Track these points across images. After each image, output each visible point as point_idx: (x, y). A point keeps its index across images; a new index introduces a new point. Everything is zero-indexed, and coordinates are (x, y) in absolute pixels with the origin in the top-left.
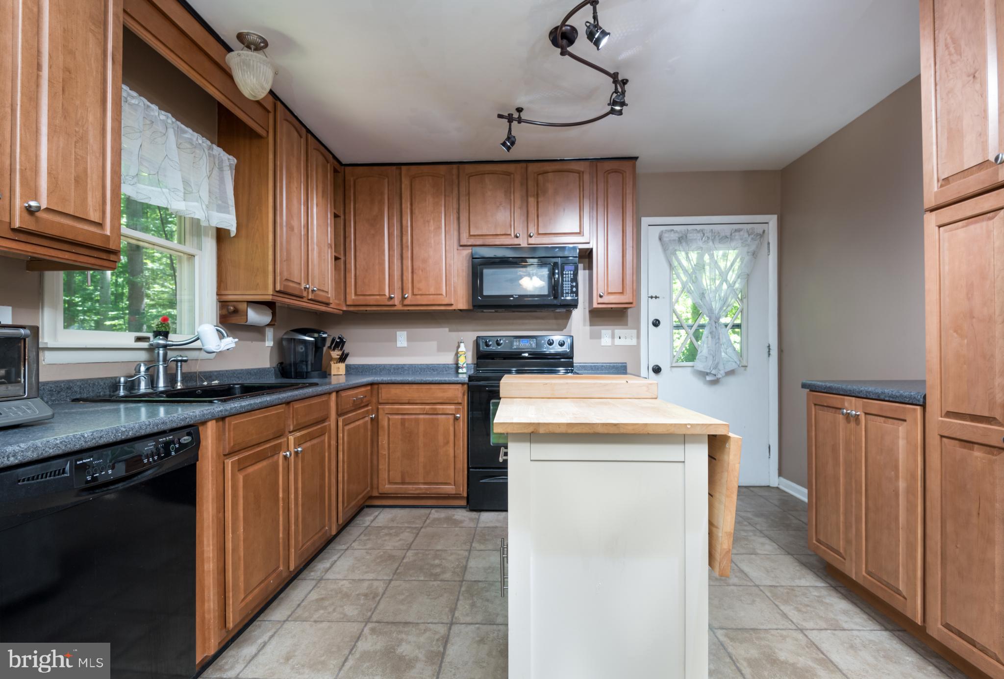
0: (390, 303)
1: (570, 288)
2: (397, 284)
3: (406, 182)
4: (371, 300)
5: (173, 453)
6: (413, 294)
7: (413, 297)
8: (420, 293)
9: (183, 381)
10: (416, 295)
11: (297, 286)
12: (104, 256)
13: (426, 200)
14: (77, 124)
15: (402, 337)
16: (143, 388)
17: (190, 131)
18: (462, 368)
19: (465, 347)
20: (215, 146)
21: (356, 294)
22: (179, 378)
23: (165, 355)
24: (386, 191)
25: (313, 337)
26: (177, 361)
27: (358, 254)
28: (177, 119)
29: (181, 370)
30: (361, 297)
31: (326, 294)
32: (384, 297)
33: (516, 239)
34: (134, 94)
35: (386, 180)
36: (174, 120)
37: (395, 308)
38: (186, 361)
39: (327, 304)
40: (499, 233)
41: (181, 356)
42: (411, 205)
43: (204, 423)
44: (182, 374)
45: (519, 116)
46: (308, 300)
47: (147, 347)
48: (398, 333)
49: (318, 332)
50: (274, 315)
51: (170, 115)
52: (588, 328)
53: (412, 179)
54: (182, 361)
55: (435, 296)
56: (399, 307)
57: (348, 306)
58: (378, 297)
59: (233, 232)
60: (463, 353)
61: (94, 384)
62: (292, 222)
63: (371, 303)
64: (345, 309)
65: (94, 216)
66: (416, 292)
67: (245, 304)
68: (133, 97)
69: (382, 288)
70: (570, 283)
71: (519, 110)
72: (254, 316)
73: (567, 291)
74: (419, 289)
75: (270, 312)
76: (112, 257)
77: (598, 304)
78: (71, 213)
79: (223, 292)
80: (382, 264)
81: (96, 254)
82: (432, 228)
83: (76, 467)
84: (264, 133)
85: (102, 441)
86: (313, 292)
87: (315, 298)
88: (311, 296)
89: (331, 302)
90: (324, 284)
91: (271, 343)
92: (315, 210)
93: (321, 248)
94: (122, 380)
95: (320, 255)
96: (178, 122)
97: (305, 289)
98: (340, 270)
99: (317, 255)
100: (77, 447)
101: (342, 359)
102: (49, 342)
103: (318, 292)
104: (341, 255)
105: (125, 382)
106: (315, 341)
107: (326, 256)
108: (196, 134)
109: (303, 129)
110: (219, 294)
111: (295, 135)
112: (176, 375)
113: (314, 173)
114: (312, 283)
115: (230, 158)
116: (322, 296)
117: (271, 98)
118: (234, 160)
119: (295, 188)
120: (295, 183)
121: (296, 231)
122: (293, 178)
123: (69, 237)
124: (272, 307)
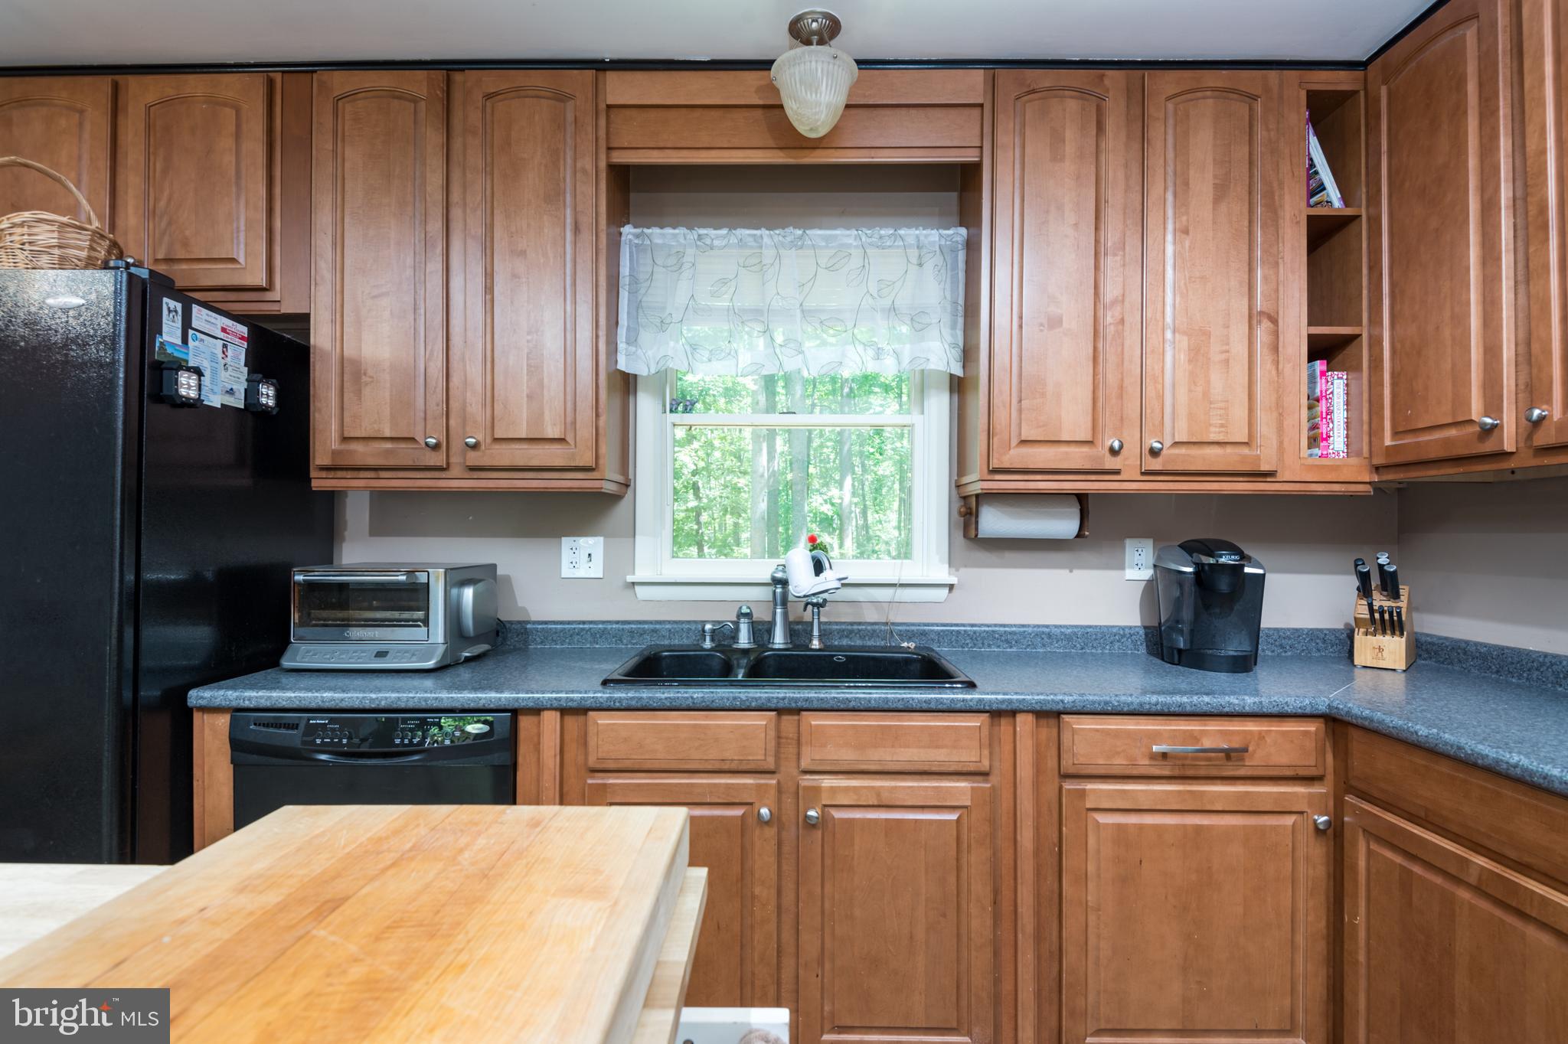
0: (1490, 448)
2: (1512, 378)
4: (1434, 445)
9: (820, 637)
11: (1085, 449)
21: (1396, 434)
22: (816, 632)
24: (1471, 69)
26: (813, 605)
27: (1397, 307)
29: (818, 619)
30: (1408, 440)
31: (1245, 451)
32: (1467, 430)
35: (1472, 34)
36: (800, 232)
37: (1510, 464)
38: (823, 605)
39: (1259, 476)
44: (820, 628)
49: (1210, 548)
50: (1082, 515)
54: (817, 605)
56: (1520, 461)
57: (1383, 468)
58: (1453, 432)
63: (1435, 456)
64: (1374, 478)
65: (554, 432)
67: (977, 500)
69: (1461, 400)
72: (994, 522)
75: (1075, 511)
76: (592, 475)
78: (524, 436)
83: (308, 724)
84: (970, 157)
85: (343, 705)
86: (1154, 453)
87: (1170, 467)
88: (1156, 464)
89: (1265, 467)
90: (1222, 426)
91: (1147, 574)
92: (1170, 249)
93: (1207, 334)
94: (708, 627)
95: (1197, 355)
96: (807, 232)
97: (1114, 452)
98: (1358, 368)
99: (1183, 357)
100: (313, 705)
101: (1390, 624)
102: (640, 575)
103: (1183, 451)
104: (1360, 324)
105: (713, 631)
106: (1197, 574)
107: (1240, 348)
108: (853, 232)
109: (1116, 74)
110: (958, 485)
111: (1071, 106)
112: (812, 626)
113: (1170, 155)
114: (1156, 432)
115: (950, 232)
116: (1213, 457)
117: (979, 73)
118: (960, 233)
119: (1068, 228)
120: (1070, 216)
121: (1070, 324)
122: (1061, 208)
123: (522, 462)
124: (1081, 498)
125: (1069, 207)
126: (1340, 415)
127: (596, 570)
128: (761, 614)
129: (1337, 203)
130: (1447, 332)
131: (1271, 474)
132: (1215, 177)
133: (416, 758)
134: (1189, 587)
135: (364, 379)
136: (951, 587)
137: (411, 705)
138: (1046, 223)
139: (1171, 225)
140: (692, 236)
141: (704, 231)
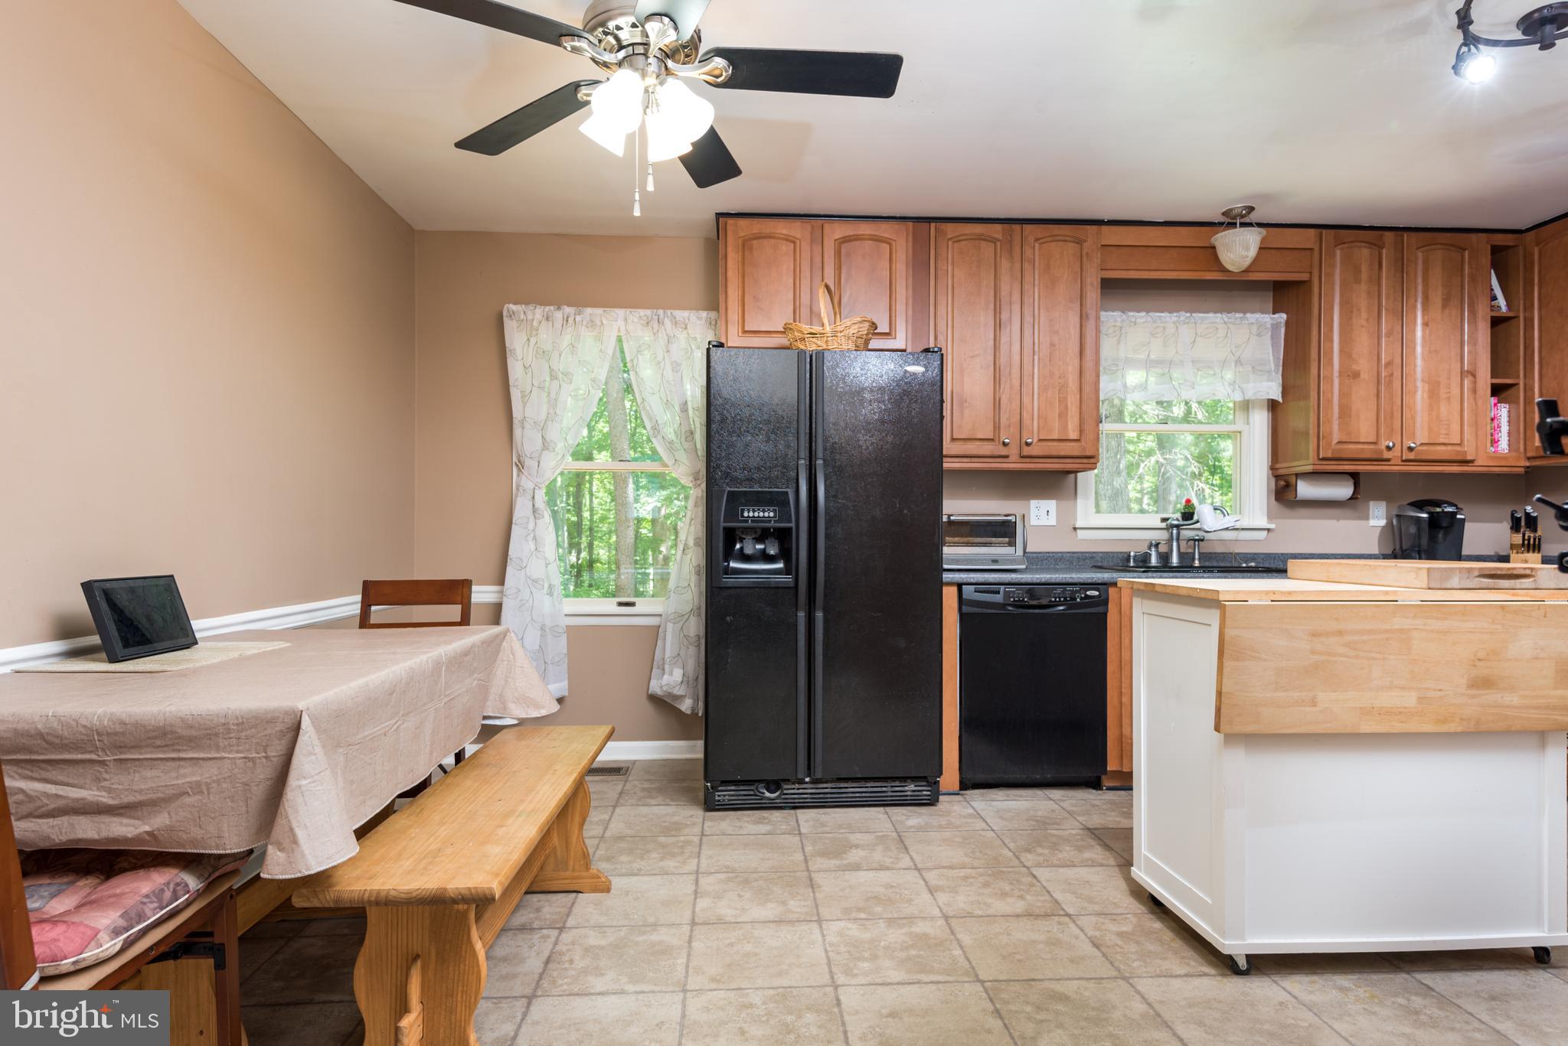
5: (1078, 600)
9: (1199, 559)
11: (1372, 447)
12: (1085, 461)
14: (1060, 378)
16: (1154, 561)
17: (1211, 315)
20: (1249, 315)
22: (1197, 556)
23: (1178, 534)
25: (1427, 513)
26: (1195, 540)
27: (1544, 370)
28: (1192, 312)
29: (1199, 549)
31: (1458, 448)
34: (1142, 314)
36: (1188, 315)
38: (1202, 540)
39: (1466, 462)
41: (1198, 536)
44: (1200, 553)
46: (1403, 461)
47: (1165, 527)
49: (1438, 504)
50: (1356, 486)
51: (1182, 313)
54: (1198, 540)
57: (1533, 458)
59: (1280, 400)
61: (1113, 556)
62: (1355, 367)
64: (1528, 464)
65: (1073, 435)
67: (1294, 477)
68: (1141, 317)
72: (1305, 490)
75: (1350, 483)
76: (1092, 461)
78: (1056, 438)
79: (1278, 466)
81: (1080, 462)
83: (1005, 592)
84: (1304, 277)
85: (1022, 581)
86: (1410, 449)
87: (1419, 457)
88: (1411, 456)
89: (1469, 458)
90: (1447, 434)
91: (1383, 522)
92: (1419, 333)
93: (1439, 383)
94: (1132, 554)
95: (1433, 394)
96: (1193, 314)
97: (1389, 448)
98: (1517, 402)
99: (1426, 395)
100: (1007, 581)
102: (1079, 524)
103: (1425, 448)
104: (1520, 378)
105: (1135, 556)
106: (1429, 518)
107: (1456, 391)
108: (1219, 315)
109: (1389, 235)
110: (1272, 468)
111: (1364, 253)
112: (1194, 554)
113: (1420, 280)
114: (1413, 436)
115: (1276, 316)
116: (1441, 452)
117: (1312, 231)
118: (1282, 317)
119: (1363, 322)
120: (1364, 315)
121: (1364, 376)
122: (1359, 310)
123: (1055, 453)
124: (1355, 476)
125: (1363, 309)
126: (1505, 429)
127: (1052, 520)
128: (1163, 549)
129: (1505, 309)
131: (1472, 461)
132: (1443, 294)
133: (1061, 608)
134: (1425, 526)
135: (966, 404)
136: (1269, 530)
137: (1058, 581)
138: (1351, 318)
139: (1419, 321)
140: (1124, 317)
141: (1132, 314)
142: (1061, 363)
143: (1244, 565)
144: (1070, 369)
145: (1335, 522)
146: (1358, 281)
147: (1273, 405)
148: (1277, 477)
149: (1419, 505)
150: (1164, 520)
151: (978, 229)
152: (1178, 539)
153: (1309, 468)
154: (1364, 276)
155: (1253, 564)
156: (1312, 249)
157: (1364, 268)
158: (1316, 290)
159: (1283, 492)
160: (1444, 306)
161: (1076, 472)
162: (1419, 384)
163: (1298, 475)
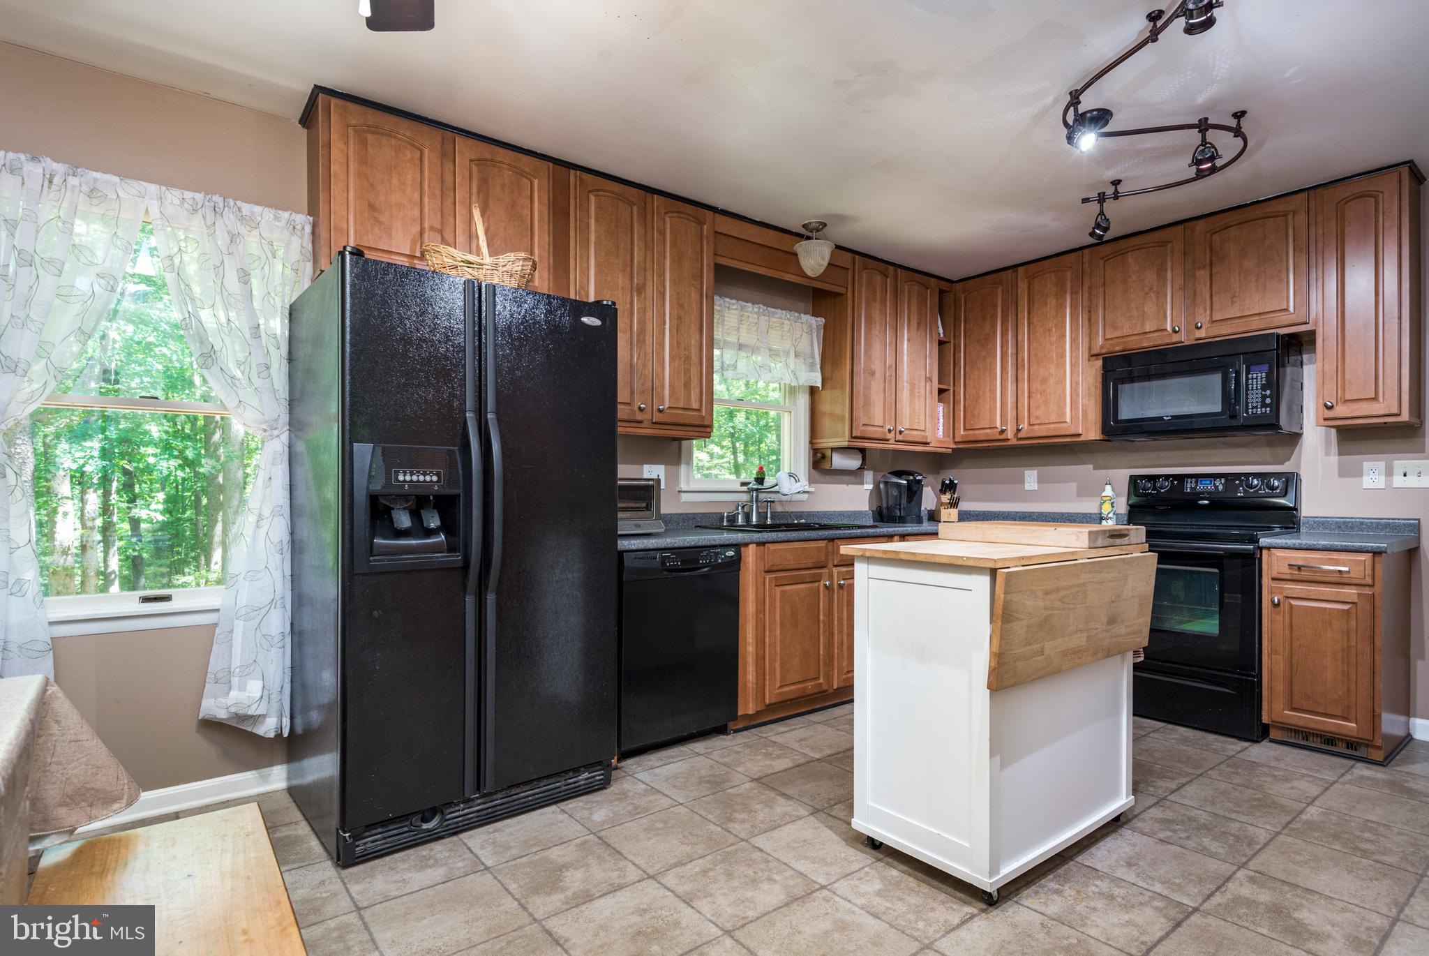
0: (1002, 437)
1: (1260, 400)
2: (1011, 414)
3: (1023, 286)
4: (981, 435)
5: (719, 561)
6: (1030, 425)
7: (1031, 427)
8: (1038, 422)
9: (772, 518)
10: (1033, 425)
11: (880, 429)
12: (702, 429)
13: (1046, 304)
14: (685, 350)
15: (1031, 479)
16: (740, 520)
17: (779, 311)
18: (1107, 519)
19: (1113, 490)
20: (802, 315)
21: (965, 429)
22: (769, 516)
23: (757, 496)
24: (1000, 303)
25: (907, 480)
26: (768, 502)
27: (967, 382)
28: (769, 306)
29: (771, 509)
30: (971, 432)
31: (923, 433)
32: (995, 430)
33: (1174, 335)
34: (734, 301)
35: (1000, 290)
36: (765, 308)
37: (1009, 443)
38: (773, 502)
39: (926, 444)
40: (1148, 330)
41: (771, 498)
42: (1029, 313)
43: (746, 545)
44: (771, 512)
45: (1116, 189)
46: (895, 441)
47: (746, 490)
48: (1027, 473)
49: (912, 473)
50: (864, 459)
51: (761, 306)
52: (1334, 459)
53: (1031, 279)
54: (770, 502)
55: (1057, 425)
56: (1014, 442)
57: (959, 442)
58: (989, 431)
59: (820, 387)
60: (1109, 498)
61: (710, 517)
62: (873, 367)
63: (981, 439)
64: (954, 446)
65: (695, 405)
66: (1033, 421)
67: (829, 451)
68: (733, 304)
69: (993, 420)
70: (1260, 391)
71: (1116, 183)
72: (839, 461)
73: (1255, 404)
74: (1037, 417)
75: (860, 456)
76: (708, 430)
77: (1325, 419)
78: (682, 406)
79: (815, 441)
80: (993, 391)
81: (697, 429)
82: (1054, 339)
83: (662, 557)
84: (842, 290)
86: (900, 432)
87: (904, 439)
88: (899, 437)
89: (928, 440)
90: (918, 423)
91: (870, 487)
92: (906, 346)
93: (914, 384)
94: (724, 514)
95: (912, 392)
96: (769, 308)
97: (889, 431)
98: (949, 403)
99: (908, 393)
100: (663, 547)
101: (953, 504)
102: (684, 487)
103: (907, 432)
104: (950, 385)
105: (728, 516)
106: (908, 484)
107: (923, 391)
108: (784, 312)
109: (891, 268)
110: (811, 443)
111: (878, 278)
112: (767, 513)
113: (906, 307)
114: (901, 424)
115: (819, 319)
116: (915, 436)
117: (849, 255)
118: (821, 321)
119: (877, 332)
120: (878, 327)
121: (877, 375)
122: (875, 323)
123: (681, 421)
124: (862, 451)
125: (878, 323)
126: (941, 421)
129: (942, 335)
130: (988, 395)
131: (929, 443)
133: (706, 569)
134: (905, 492)
136: (810, 493)
137: (704, 544)
138: (871, 329)
139: (906, 337)
140: (722, 302)
141: (727, 300)
142: (685, 336)
143: (796, 522)
144: (693, 342)
145: (845, 486)
146: (875, 301)
147: (813, 391)
148: (814, 449)
149: (899, 474)
150: (743, 484)
151: (617, 187)
152: (757, 501)
153: (845, 444)
154: (878, 297)
155: (803, 521)
156: (847, 269)
157: (878, 290)
158: (850, 302)
159: (819, 462)
160: (918, 328)
161: (680, 439)
162: (905, 384)
163: (833, 449)
